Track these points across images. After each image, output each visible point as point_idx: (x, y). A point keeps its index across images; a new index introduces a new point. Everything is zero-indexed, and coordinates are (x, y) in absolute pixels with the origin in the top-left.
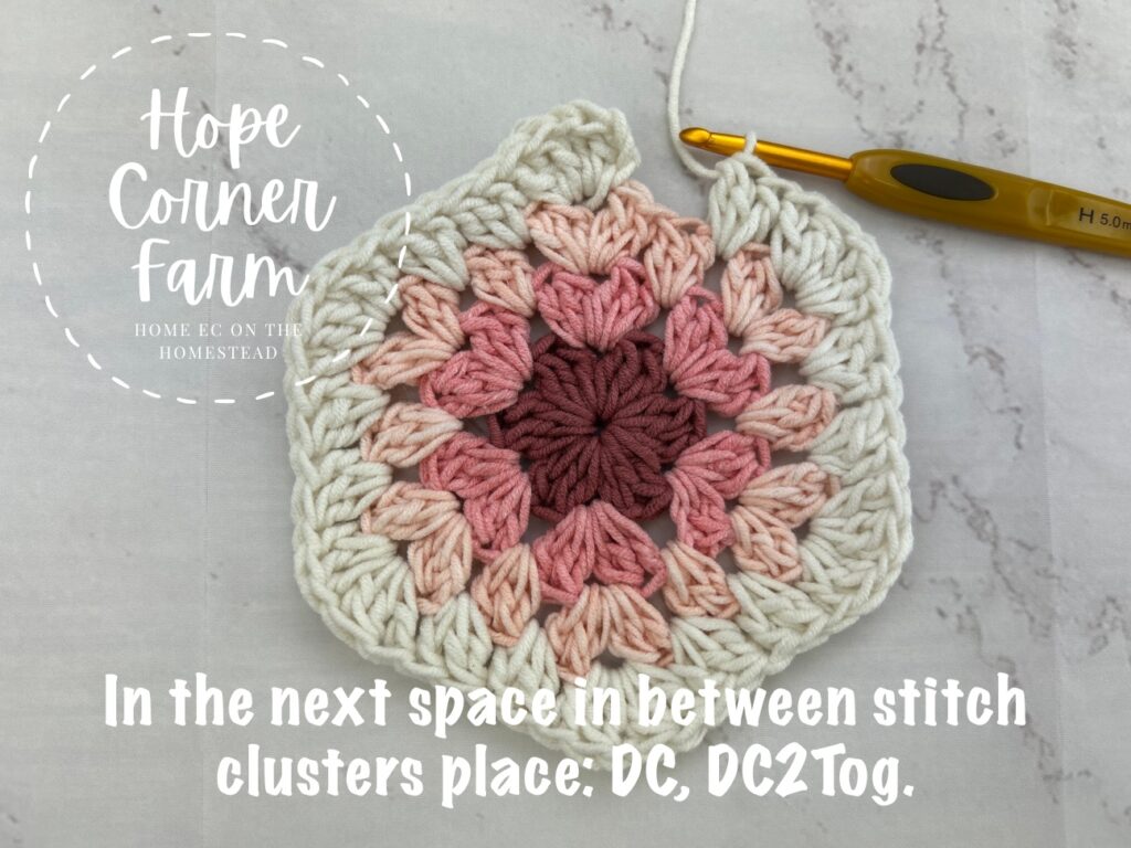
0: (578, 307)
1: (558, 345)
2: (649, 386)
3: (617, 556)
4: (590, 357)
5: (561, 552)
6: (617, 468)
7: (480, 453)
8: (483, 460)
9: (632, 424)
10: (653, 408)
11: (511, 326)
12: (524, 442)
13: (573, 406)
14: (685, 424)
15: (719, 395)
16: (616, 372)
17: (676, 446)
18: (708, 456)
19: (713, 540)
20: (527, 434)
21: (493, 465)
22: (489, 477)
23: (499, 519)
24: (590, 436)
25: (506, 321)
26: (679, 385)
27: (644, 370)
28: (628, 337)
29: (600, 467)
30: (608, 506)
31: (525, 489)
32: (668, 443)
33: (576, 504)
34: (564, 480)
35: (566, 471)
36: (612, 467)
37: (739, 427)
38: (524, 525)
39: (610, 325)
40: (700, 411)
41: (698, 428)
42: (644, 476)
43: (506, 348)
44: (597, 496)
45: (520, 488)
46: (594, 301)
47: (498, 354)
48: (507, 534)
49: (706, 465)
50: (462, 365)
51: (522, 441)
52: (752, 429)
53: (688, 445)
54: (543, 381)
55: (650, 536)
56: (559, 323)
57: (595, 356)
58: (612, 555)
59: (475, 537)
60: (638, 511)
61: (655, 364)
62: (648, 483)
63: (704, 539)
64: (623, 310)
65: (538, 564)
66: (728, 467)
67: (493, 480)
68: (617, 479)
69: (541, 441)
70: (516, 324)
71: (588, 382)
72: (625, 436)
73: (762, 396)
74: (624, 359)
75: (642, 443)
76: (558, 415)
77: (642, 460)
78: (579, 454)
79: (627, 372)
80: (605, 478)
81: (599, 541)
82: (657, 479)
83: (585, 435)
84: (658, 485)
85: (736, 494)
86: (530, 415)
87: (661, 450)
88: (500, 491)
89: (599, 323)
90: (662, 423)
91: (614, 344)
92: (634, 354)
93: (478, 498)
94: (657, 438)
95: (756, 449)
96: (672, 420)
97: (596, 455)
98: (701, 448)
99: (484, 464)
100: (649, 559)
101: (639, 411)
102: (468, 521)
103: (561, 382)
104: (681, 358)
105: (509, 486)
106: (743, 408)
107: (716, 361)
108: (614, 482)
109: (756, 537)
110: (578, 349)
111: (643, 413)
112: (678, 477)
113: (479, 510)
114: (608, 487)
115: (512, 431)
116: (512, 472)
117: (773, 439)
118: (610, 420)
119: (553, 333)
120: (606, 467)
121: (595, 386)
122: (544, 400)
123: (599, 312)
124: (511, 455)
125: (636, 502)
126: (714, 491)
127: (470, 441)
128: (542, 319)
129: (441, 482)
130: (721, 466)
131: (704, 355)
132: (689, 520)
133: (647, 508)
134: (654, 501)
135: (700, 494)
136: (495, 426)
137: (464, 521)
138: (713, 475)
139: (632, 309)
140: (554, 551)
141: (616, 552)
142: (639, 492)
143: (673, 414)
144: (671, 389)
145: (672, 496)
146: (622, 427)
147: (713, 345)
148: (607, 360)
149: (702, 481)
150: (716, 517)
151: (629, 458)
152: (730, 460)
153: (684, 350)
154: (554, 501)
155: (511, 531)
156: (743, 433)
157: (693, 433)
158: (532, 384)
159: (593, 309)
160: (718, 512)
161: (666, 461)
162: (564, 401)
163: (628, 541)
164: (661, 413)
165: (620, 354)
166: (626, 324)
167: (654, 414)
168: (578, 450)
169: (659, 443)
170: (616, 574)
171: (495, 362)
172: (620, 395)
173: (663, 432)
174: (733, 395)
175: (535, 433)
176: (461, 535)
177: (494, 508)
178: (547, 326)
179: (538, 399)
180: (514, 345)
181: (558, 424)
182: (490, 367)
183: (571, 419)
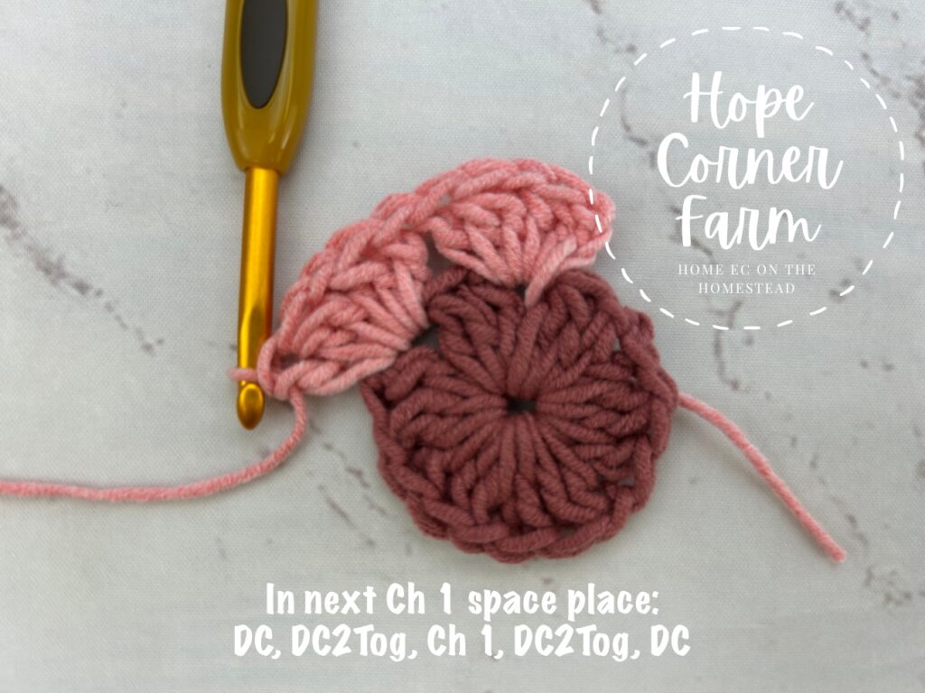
2: (435, 368)
6: (564, 362)
9: (496, 366)
10: (465, 347)
13: (507, 455)
14: (464, 298)
17: (497, 297)
24: (534, 412)
27: (421, 384)
32: (496, 309)
36: (566, 369)
42: (561, 319)
68: (580, 356)
69: (573, 480)
71: (467, 447)
75: (516, 342)
76: (528, 467)
77: (540, 332)
80: (585, 374)
83: (537, 420)
87: (510, 312)
90: (481, 330)
94: (498, 327)
101: (476, 364)
108: (586, 360)
111: (476, 357)
120: (569, 377)
143: (460, 319)
144: (423, 336)
146: (506, 377)
157: (467, 283)
164: (467, 337)
167: (472, 343)
169: (504, 321)
172: (465, 398)
173: (489, 322)
175: (565, 493)
181: (538, 464)
183: (527, 453)
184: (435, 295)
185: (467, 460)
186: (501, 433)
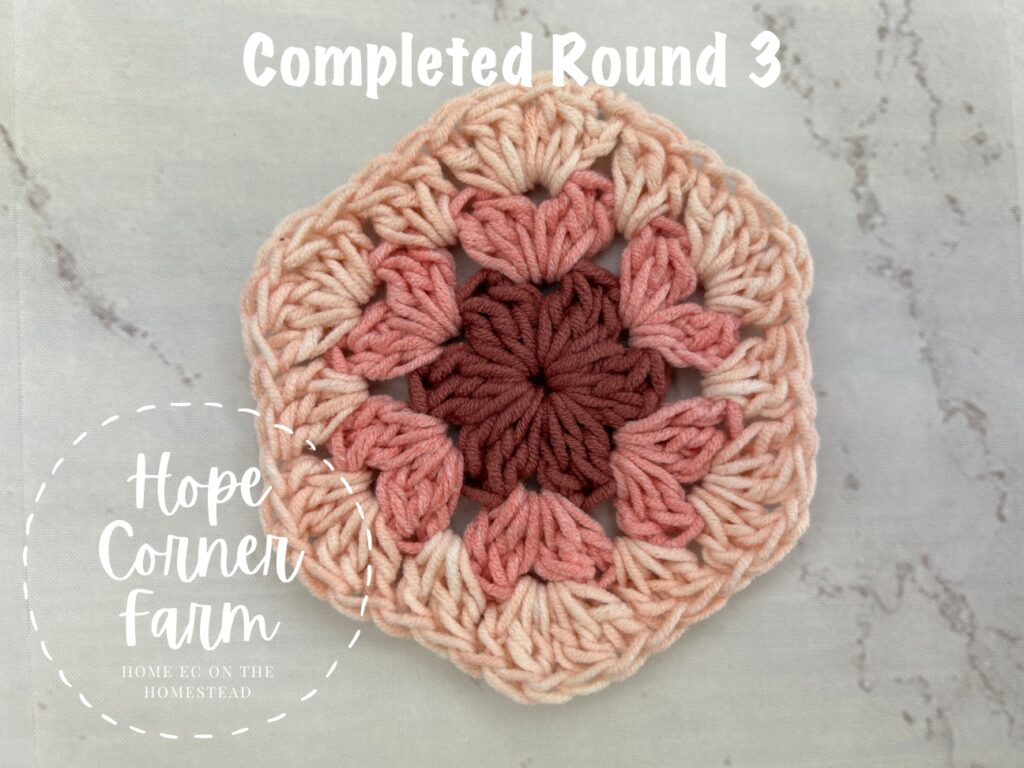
0: (396, 334)
1: (426, 377)
2: (529, 307)
3: (686, 447)
4: (460, 350)
5: (647, 508)
6: (596, 390)
7: (497, 528)
8: (506, 528)
9: (558, 348)
10: (557, 316)
11: (377, 417)
12: (511, 474)
13: (503, 399)
14: (593, 294)
15: (584, 239)
16: (496, 332)
17: (610, 315)
18: (641, 287)
19: (729, 338)
20: (503, 468)
21: (516, 523)
22: (525, 532)
23: (580, 547)
24: (546, 399)
25: (368, 422)
26: (550, 277)
27: (511, 304)
28: (460, 300)
29: (585, 407)
30: (631, 426)
31: (561, 503)
32: (601, 320)
33: (607, 459)
34: (576, 458)
35: (568, 449)
36: (591, 394)
37: (627, 236)
38: (597, 527)
39: (437, 309)
40: (590, 269)
41: (605, 282)
42: (621, 368)
43: (401, 437)
44: (610, 430)
45: (559, 510)
46: (400, 312)
47: (403, 448)
48: (598, 549)
49: (648, 296)
50: (396, 493)
51: (508, 477)
52: (639, 222)
53: (616, 303)
54: (457, 413)
55: (685, 399)
56: (401, 363)
57: (461, 344)
58: (679, 452)
59: (585, 581)
60: (653, 398)
61: (510, 290)
62: (632, 368)
63: (721, 347)
64: (428, 289)
65: (646, 538)
66: (662, 271)
67: (533, 531)
68: (607, 397)
69: (521, 454)
70: (376, 412)
71: (489, 367)
72: (569, 362)
73: (613, 192)
74: (486, 316)
75: (586, 349)
76: (506, 418)
77: (603, 359)
78: (560, 422)
79: (502, 320)
80: (597, 409)
81: (658, 457)
82: (632, 359)
83: (543, 401)
84: (639, 361)
85: (695, 278)
86: (485, 448)
87: (604, 333)
88: (549, 530)
89: (427, 320)
90: (579, 317)
91: (459, 318)
92: (484, 302)
93: (539, 555)
94: (587, 331)
95: (659, 232)
96: (581, 305)
97: (571, 404)
98: (628, 291)
99: (510, 531)
100: (709, 414)
101: (550, 333)
102: (561, 581)
103: (470, 396)
104: (521, 259)
105: (550, 518)
106: (613, 219)
107: (546, 223)
108: (610, 403)
109: (751, 292)
110: (442, 357)
111: (555, 330)
112: (644, 335)
113: (557, 562)
114: (610, 414)
115: (491, 480)
116: (536, 507)
117: (665, 208)
118: (541, 369)
119: (410, 375)
120: (590, 401)
121: (498, 363)
122: (478, 425)
123: (415, 313)
124: (519, 495)
125: (642, 394)
126: (679, 307)
127: (479, 532)
128: (386, 380)
129: (505, 587)
130: (656, 280)
131: (531, 234)
132: (693, 351)
133: (655, 385)
134: (653, 374)
135: (672, 323)
136: (476, 493)
137: (560, 585)
138: (662, 294)
139: (430, 276)
140: (642, 514)
141: (679, 444)
142: (635, 384)
143: (575, 299)
144: (547, 286)
145: (660, 353)
146: (556, 360)
147: (525, 219)
148: (476, 334)
149: (662, 313)
150: (706, 323)
151: (591, 371)
152: (655, 265)
153: (515, 252)
154: (590, 481)
155: (599, 544)
156: (637, 234)
157: (606, 289)
158: (454, 427)
159: (406, 318)
160: (704, 318)
161: (617, 334)
162: (493, 405)
163: (677, 426)
164: (566, 312)
165: (475, 317)
166: (446, 294)
167: (563, 320)
168: (555, 420)
169: (596, 331)
170: (704, 456)
171: (410, 454)
172: (521, 341)
173: (587, 322)
174: (595, 225)
175: (508, 456)
176: (574, 596)
177: (563, 545)
178: (398, 378)
179: (472, 431)
180: (402, 425)
181: (514, 425)
182: (413, 462)
183: (517, 409)
184: (581, 272)
185: (479, 375)
186: (515, 383)
